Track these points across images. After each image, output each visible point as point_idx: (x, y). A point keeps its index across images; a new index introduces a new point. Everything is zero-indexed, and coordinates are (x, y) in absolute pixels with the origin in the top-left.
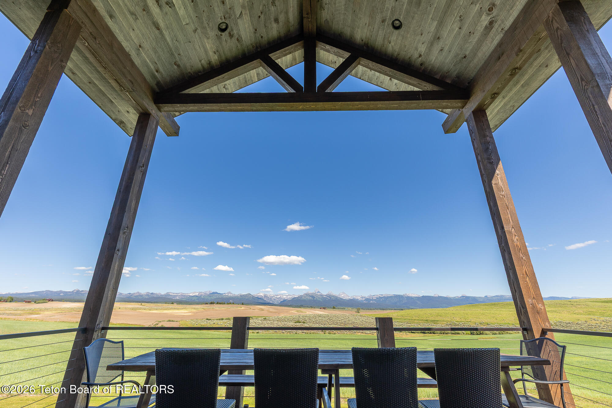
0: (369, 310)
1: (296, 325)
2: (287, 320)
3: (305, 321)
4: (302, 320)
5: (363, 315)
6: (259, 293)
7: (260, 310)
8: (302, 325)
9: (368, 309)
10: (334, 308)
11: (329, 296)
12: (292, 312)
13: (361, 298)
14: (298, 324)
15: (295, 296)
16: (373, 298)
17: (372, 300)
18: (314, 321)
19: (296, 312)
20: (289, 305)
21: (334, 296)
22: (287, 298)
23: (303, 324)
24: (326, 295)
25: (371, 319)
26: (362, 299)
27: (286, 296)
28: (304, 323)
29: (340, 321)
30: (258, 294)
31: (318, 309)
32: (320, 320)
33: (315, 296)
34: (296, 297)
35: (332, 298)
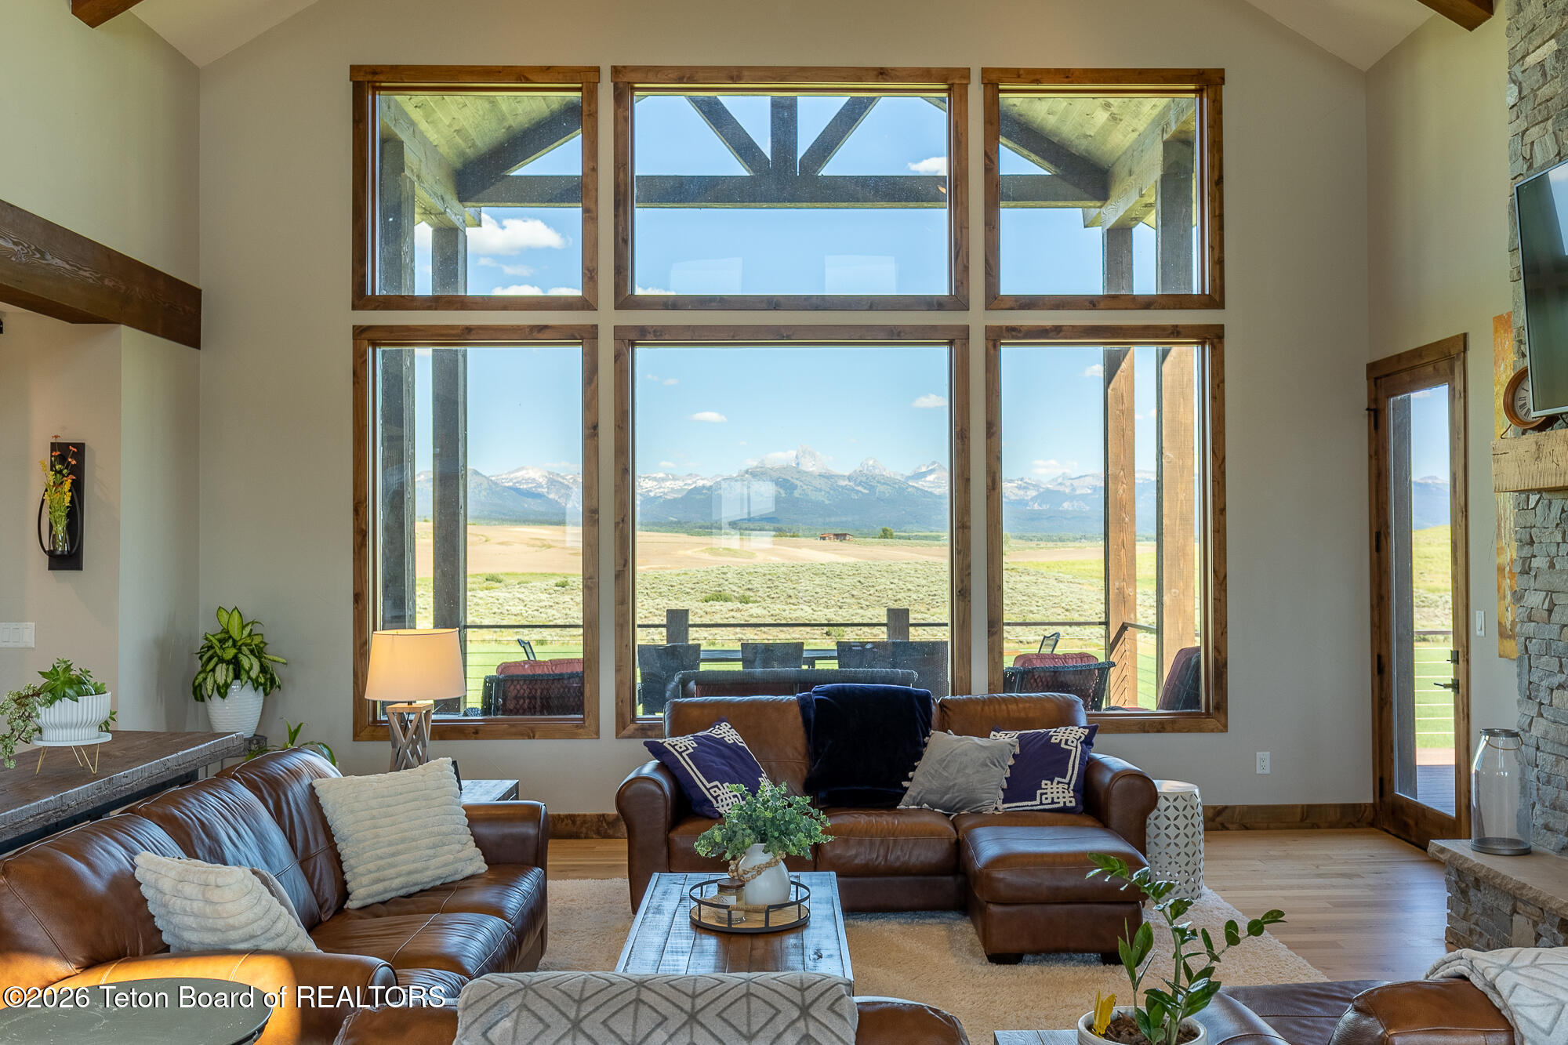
0: (1050, 544)
1: (708, 610)
2: (664, 589)
3: (751, 594)
4: (735, 588)
5: (1020, 568)
6: (522, 468)
7: (533, 546)
8: (738, 610)
9: (1050, 539)
10: (886, 534)
11: (866, 480)
12: (689, 552)
13: (1019, 487)
14: (717, 606)
15: (700, 483)
16: (1074, 489)
17: (1072, 498)
18: (791, 592)
19: (706, 556)
20: (672, 522)
21: (887, 482)
22: (658, 492)
23: (739, 606)
24: (849, 478)
25: (1052, 582)
26: (1021, 492)
27: (655, 479)
28: (745, 600)
29: (909, 594)
30: (518, 470)
31: (812, 541)
32: (818, 590)
33: (798, 482)
34: (704, 487)
35: (880, 488)
